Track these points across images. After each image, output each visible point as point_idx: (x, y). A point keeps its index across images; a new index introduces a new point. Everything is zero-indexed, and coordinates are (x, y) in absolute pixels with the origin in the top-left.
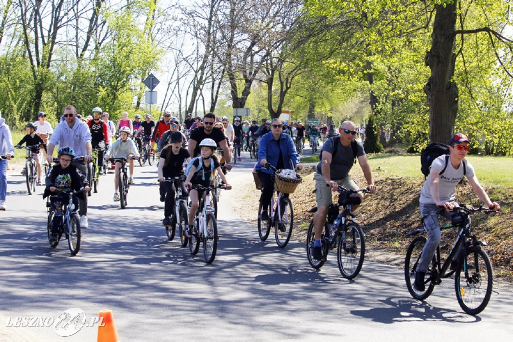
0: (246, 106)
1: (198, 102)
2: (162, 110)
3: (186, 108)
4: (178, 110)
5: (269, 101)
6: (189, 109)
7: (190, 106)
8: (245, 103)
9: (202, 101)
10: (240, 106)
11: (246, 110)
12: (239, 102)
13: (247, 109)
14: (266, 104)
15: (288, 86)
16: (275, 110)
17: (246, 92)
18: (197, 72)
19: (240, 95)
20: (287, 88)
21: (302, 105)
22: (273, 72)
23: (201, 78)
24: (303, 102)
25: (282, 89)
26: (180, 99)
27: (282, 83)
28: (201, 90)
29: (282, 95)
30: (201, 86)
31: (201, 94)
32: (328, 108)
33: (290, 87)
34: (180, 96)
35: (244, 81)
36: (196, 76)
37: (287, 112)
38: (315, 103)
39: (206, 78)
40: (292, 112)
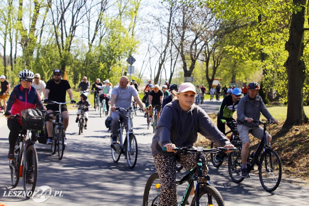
0: (192, 76)
2: (139, 78)
4: (150, 77)
5: (207, 73)
6: (156, 77)
7: (157, 75)
9: (165, 72)
10: (188, 75)
11: (191, 78)
12: (188, 73)
15: (218, 64)
16: (210, 78)
17: (192, 67)
18: (161, 54)
19: (188, 69)
20: (218, 65)
21: (228, 75)
22: (209, 55)
23: (164, 58)
24: (228, 74)
25: (214, 65)
26: (151, 71)
27: (214, 62)
28: (164, 65)
29: (215, 69)
30: (164, 63)
31: (164, 67)
32: (244, 77)
33: (219, 65)
34: (151, 69)
35: (191, 61)
36: (161, 57)
37: (218, 80)
38: (236, 74)
39: (167, 58)
40: (221, 80)
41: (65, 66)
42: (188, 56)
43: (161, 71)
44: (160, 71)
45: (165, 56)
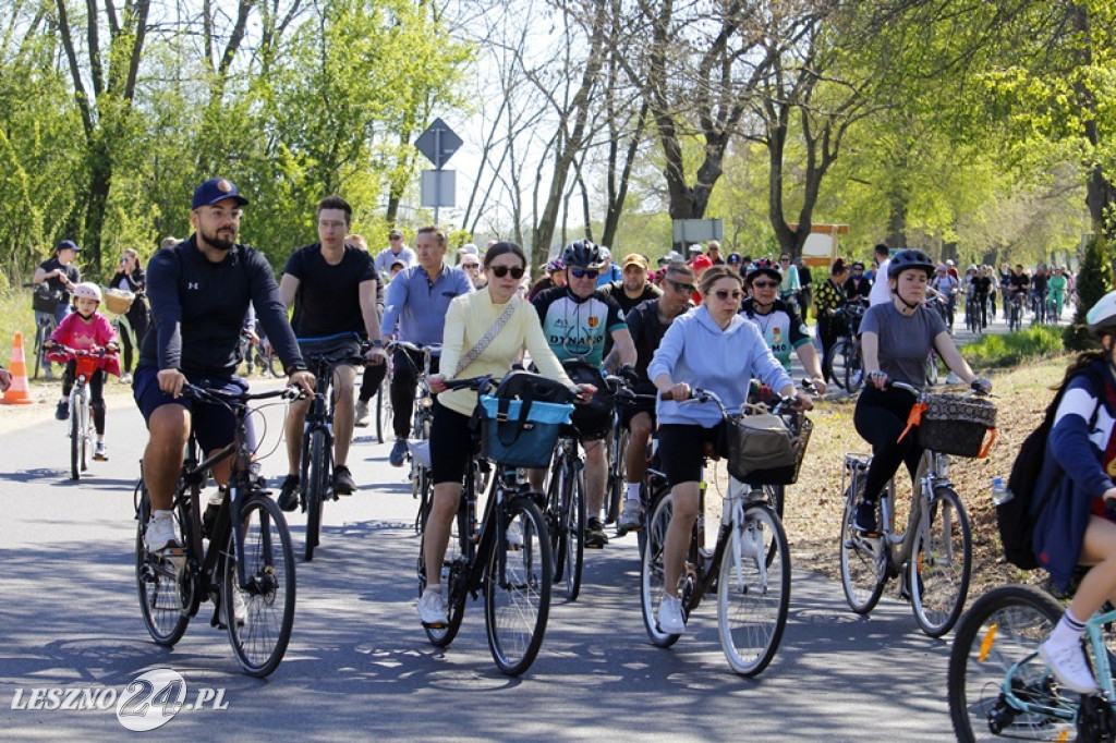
0: (710, 213)
1: (570, 200)
2: (464, 226)
3: (536, 219)
4: (511, 225)
5: (775, 196)
6: (543, 222)
7: (546, 212)
8: (705, 203)
9: (581, 198)
10: (690, 211)
11: (710, 224)
12: (689, 201)
13: (713, 219)
14: (763, 205)
15: (831, 152)
16: (793, 222)
17: (710, 172)
18: (564, 115)
19: (690, 180)
20: (828, 159)
21: (871, 209)
22: (785, 110)
23: (579, 129)
24: (873, 200)
25: (812, 161)
26: (518, 192)
27: (811, 144)
28: (578, 168)
29: (814, 176)
30: (578, 156)
31: (578, 178)
32: (947, 216)
33: (834, 157)
34: (515, 183)
35: (702, 138)
36: (563, 124)
37: (826, 230)
38: (906, 202)
39: (593, 132)
40: (841, 230)
41: (110, 175)
42: (688, 119)
43: (565, 191)
44: (560, 192)
45: (582, 117)
